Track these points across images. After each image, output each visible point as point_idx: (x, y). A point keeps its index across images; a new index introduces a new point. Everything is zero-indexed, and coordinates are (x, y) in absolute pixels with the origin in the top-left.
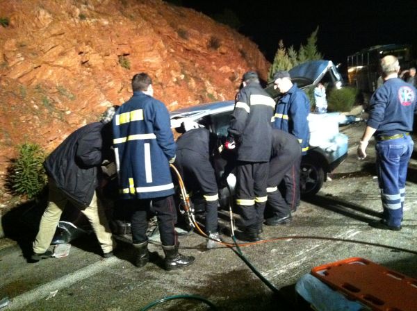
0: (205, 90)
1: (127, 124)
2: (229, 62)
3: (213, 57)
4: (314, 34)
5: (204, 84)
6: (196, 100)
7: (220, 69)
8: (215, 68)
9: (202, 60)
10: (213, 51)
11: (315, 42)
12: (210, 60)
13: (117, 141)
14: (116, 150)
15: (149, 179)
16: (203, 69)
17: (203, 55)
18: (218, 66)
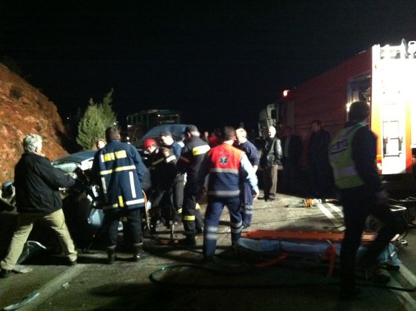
0: (17, 139)
1: (112, 161)
2: (32, 113)
3: (16, 106)
4: (110, 95)
5: (16, 132)
6: (12, 148)
7: (26, 119)
8: (20, 117)
9: (7, 108)
10: (15, 101)
11: (110, 101)
12: (14, 109)
13: (104, 173)
14: (103, 179)
15: (134, 195)
16: (8, 117)
17: (8, 103)
18: (23, 115)
